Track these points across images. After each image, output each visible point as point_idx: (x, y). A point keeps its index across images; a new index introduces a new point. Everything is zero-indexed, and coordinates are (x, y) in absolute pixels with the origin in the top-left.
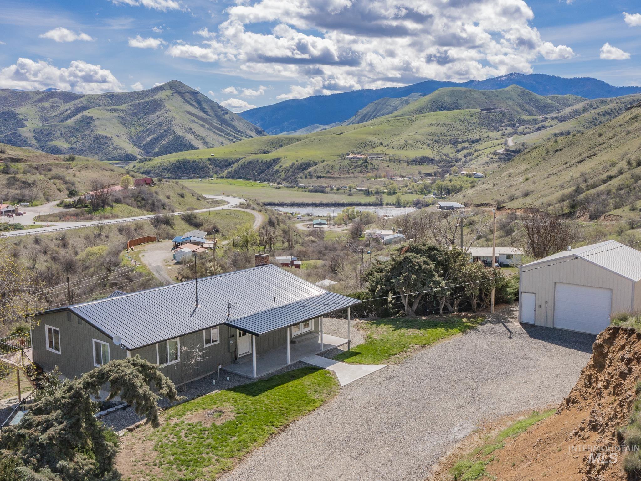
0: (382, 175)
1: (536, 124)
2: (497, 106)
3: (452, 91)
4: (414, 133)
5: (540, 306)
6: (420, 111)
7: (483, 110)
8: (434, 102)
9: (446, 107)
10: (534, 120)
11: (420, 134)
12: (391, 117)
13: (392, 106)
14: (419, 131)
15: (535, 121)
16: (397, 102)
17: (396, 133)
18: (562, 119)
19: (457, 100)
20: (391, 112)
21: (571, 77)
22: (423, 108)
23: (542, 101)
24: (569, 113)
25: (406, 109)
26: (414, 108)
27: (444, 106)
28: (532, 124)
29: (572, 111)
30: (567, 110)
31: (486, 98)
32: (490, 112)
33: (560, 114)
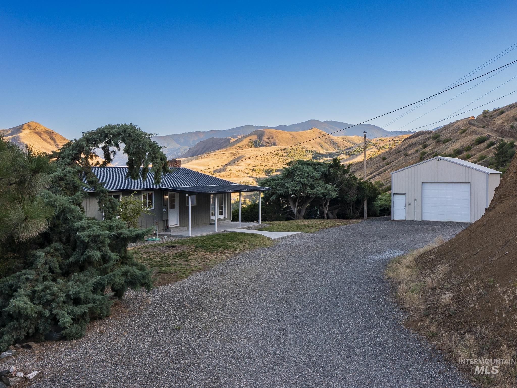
5: (410, 204)
13: (218, 144)
16: (222, 141)
18: (351, 154)
24: (357, 149)
30: (355, 147)
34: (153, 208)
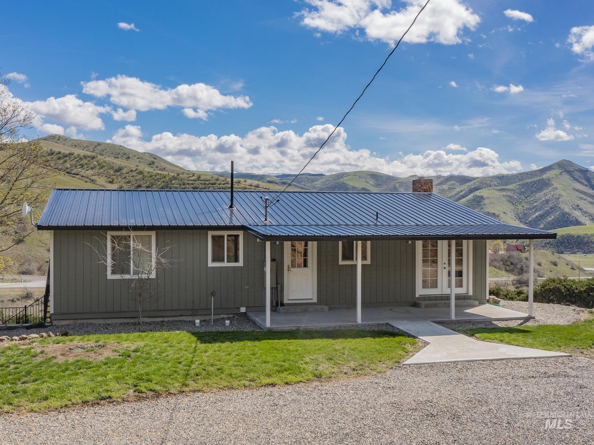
34: (241, 263)
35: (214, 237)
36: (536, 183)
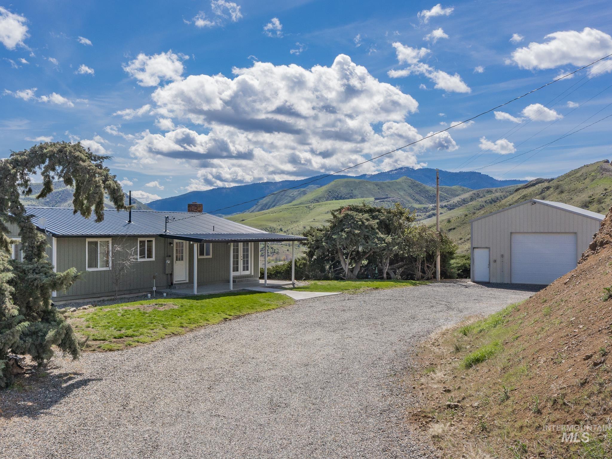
0: (282, 258)
1: (427, 212)
2: (389, 196)
3: (347, 182)
4: (312, 220)
5: (495, 261)
6: (317, 200)
7: (376, 199)
8: (330, 192)
9: (341, 196)
10: (424, 208)
11: (318, 221)
12: (290, 206)
13: (291, 197)
14: (317, 218)
15: (426, 210)
16: (295, 193)
17: (295, 220)
18: (451, 208)
19: (352, 190)
20: (290, 202)
21: (457, 171)
22: (320, 198)
23: (432, 192)
24: (458, 202)
25: (304, 198)
26: (312, 198)
27: (339, 196)
28: (423, 212)
29: (460, 200)
30: (456, 199)
31: (379, 189)
32: (383, 201)
33: (449, 203)
34: (153, 259)
35: (140, 242)
36: (60, 194)
